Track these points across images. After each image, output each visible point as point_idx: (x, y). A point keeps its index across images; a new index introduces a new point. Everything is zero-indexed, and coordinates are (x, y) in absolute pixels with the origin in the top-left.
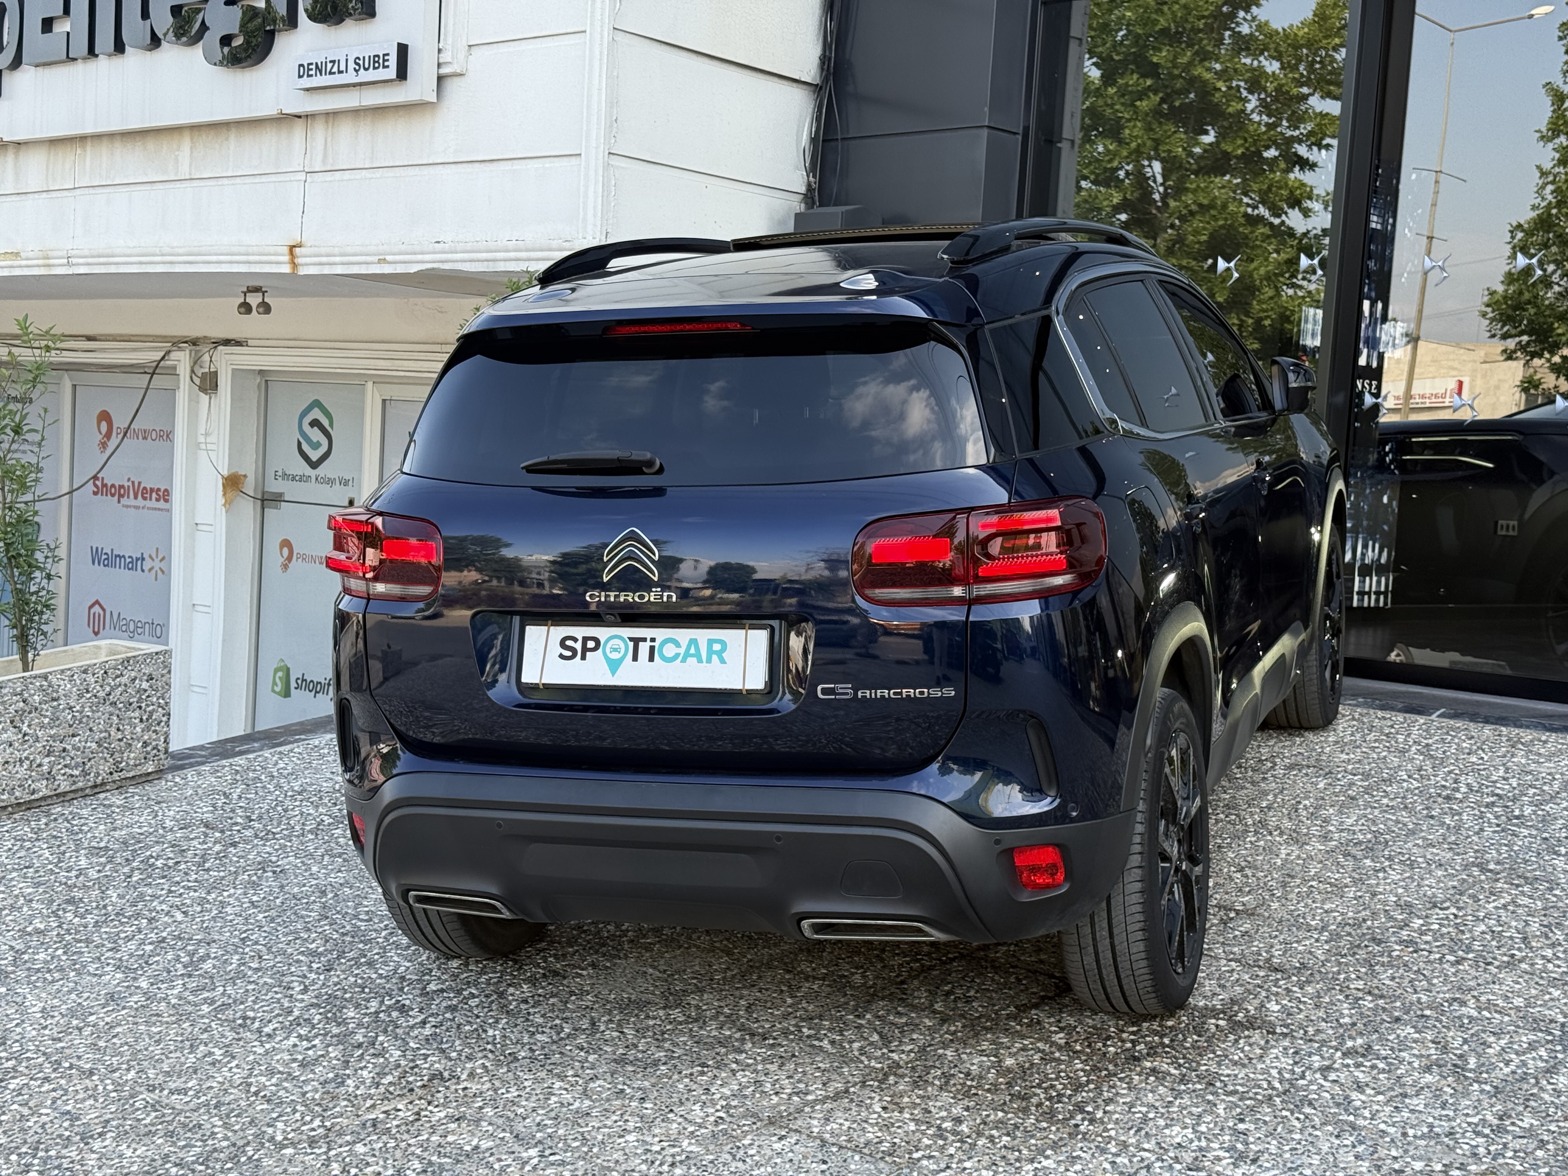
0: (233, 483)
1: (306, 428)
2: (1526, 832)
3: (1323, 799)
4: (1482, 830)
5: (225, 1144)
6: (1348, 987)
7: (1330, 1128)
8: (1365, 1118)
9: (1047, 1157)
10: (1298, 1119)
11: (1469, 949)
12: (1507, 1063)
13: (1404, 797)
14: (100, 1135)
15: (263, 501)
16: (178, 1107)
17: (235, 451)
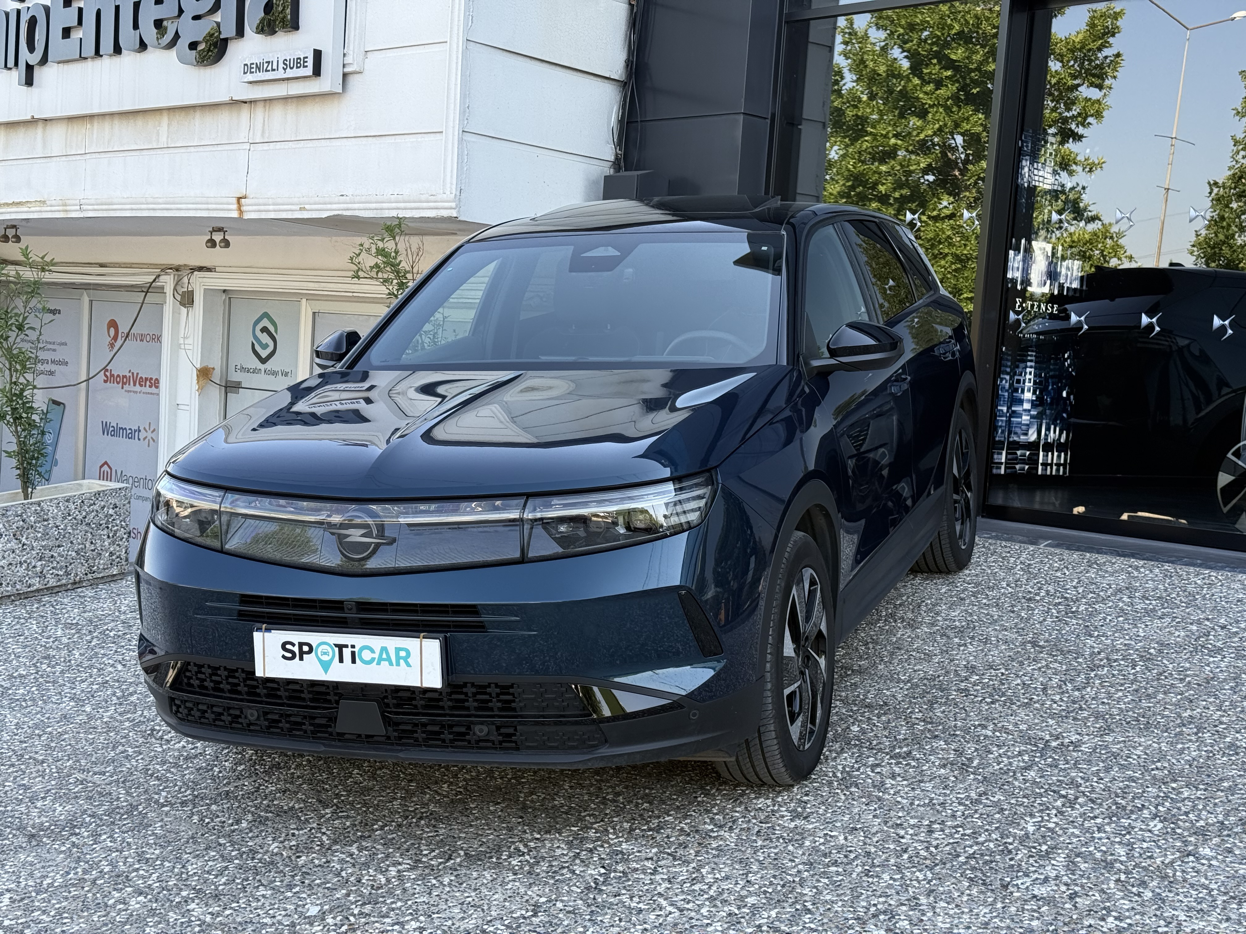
0: (204, 373)
1: (258, 333)
2: (1074, 622)
3: (941, 599)
4: (1045, 620)
5: (125, 804)
6: (910, 717)
7: (864, 800)
8: (889, 794)
9: (669, 815)
10: (845, 794)
11: (1003, 694)
12: (998, 764)
13: (999, 599)
14: (42, 798)
15: (226, 387)
16: (99, 783)
17: (206, 350)
